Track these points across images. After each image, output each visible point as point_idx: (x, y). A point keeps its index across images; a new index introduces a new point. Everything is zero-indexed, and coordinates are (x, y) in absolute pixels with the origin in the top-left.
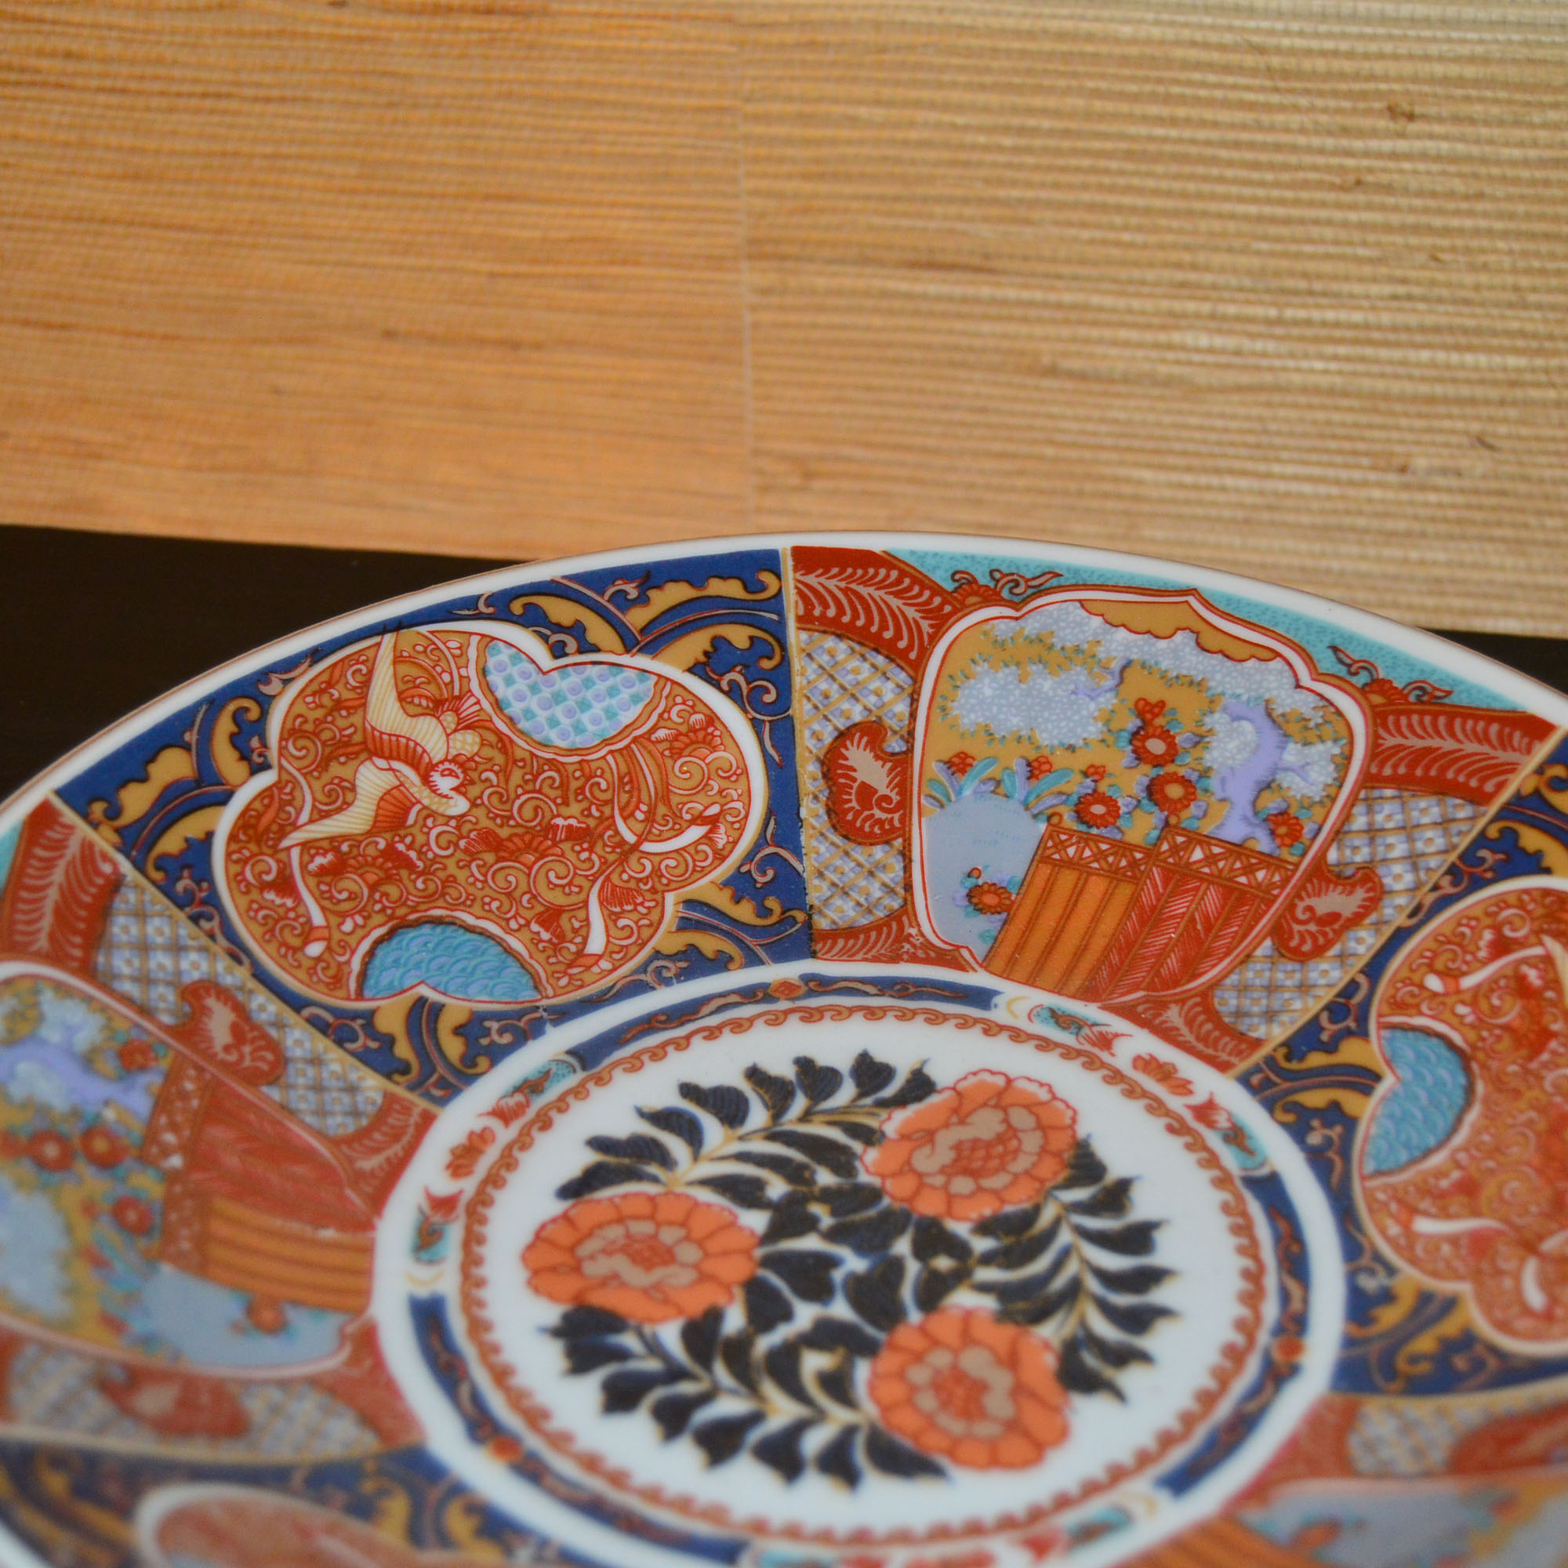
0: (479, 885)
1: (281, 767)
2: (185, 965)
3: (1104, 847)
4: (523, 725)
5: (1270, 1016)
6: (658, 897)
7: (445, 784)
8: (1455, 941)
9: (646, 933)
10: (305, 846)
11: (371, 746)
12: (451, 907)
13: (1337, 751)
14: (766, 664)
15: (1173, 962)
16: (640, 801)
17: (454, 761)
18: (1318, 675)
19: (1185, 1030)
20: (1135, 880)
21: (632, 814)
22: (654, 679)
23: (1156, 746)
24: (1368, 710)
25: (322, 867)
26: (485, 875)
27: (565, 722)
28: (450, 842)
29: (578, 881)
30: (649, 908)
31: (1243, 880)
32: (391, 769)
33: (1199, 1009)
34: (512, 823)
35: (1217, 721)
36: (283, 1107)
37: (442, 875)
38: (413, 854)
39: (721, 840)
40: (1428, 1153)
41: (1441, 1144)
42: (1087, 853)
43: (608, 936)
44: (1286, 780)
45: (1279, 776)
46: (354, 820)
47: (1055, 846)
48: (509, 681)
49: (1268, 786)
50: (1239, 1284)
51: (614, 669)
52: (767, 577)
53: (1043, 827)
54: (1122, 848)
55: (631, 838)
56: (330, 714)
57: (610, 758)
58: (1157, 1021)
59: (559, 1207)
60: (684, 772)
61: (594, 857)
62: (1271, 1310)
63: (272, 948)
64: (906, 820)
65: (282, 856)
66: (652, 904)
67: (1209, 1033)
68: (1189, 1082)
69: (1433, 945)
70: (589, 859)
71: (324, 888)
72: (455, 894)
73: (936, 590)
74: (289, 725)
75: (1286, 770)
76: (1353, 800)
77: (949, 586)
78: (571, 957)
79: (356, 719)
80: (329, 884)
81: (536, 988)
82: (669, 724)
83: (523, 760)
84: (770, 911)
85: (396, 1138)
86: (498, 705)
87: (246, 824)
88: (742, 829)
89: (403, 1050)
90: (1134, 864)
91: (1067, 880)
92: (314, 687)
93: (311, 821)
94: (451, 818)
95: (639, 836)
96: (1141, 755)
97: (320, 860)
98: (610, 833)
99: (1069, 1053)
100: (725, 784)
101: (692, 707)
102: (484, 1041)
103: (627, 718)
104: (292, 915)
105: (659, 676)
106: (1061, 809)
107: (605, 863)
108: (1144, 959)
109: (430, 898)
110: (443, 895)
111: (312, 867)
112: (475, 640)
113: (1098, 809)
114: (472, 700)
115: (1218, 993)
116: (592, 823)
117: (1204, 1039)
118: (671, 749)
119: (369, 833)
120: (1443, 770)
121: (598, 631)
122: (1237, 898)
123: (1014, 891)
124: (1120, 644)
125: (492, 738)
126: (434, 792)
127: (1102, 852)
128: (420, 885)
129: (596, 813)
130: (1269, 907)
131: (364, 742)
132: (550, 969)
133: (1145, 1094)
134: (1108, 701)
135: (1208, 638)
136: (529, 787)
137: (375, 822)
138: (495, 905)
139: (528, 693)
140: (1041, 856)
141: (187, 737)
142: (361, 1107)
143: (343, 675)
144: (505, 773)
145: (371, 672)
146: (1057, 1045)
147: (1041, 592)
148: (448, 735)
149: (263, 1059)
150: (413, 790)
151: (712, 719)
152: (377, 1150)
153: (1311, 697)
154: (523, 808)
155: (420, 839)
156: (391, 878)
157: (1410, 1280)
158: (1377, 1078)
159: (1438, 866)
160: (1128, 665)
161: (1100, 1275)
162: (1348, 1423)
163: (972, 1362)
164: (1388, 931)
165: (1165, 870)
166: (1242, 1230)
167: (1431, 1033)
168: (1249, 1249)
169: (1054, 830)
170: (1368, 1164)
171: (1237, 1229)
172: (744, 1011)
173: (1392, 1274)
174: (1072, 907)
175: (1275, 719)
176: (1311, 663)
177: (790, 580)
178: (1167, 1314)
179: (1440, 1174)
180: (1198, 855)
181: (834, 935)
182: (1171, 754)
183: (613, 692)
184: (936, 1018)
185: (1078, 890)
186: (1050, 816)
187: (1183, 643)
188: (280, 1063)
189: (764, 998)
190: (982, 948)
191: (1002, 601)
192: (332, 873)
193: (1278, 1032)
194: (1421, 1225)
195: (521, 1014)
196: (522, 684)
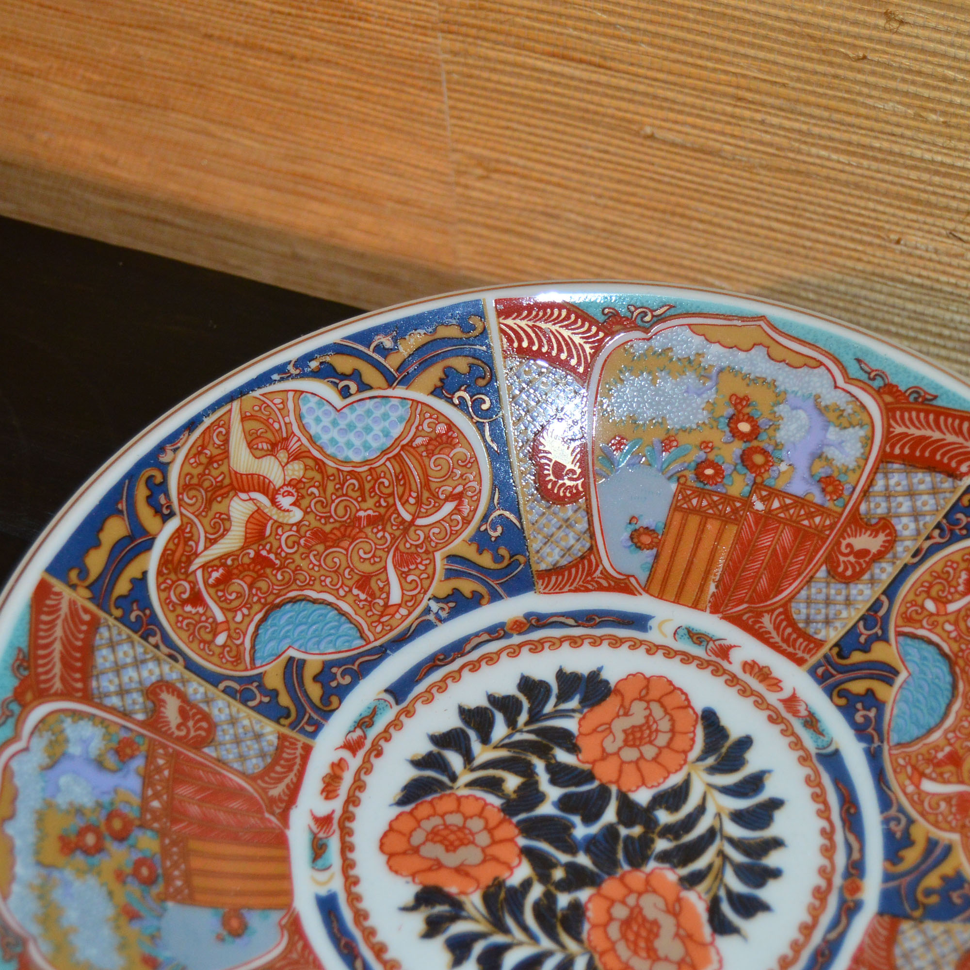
0: (316, 568)
1: (182, 514)
2: (145, 674)
3: (715, 498)
4: (330, 450)
5: (827, 622)
6: (431, 556)
7: (286, 502)
8: (942, 577)
9: (426, 583)
10: (204, 567)
11: (235, 484)
12: (301, 589)
13: (862, 433)
14: (482, 383)
15: (764, 582)
16: (411, 490)
17: (289, 484)
18: (848, 379)
19: (774, 634)
20: (736, 521)
21: (407, 501)
22: (410, 402)
23: (745, 427)
24: (882, 405)
25: (217, 579)
26: (319, 561)
27: (357, 442)
28: (294, 542)
29: (379, 553)
30: (426, 565)
31: (806, 523)
32: (251, 499)
33: (782, 617)
34: (332, 520)
35: (782, 409)
36: (219, 760)
37: (293, 566)
38: (272, 556)
39: (466, 509)
40: (930, 731)
41: (938, 726)
42: (705, 503)
43: (402, 589)
44: (831, 453)
45: (825, 449)
46: (232, 541)
47: (684, 498)
48: (318, 420)
49: (820, 456)
50: (820, 841)
51: (384, 401)
52: (475, 320)
53: (674, 486)
54: (727, 499)
55: (408, 517)
56: (206, 468)
57: (388, 464)
58: (757, 627)
59: (397, 810)
60: (437, 465)
61: (387, 535)
62: (841, 859)
63: (195, 645)
64: (585, 485)
65: (191, 578)
66: (427, 562)
67: (790, 635)
68: (780, 681)
69: (930, 579)
70: (384, 536)
71: (220, 594)
72: (302, 578)
73: (593, 321)
74: (182, 483)
75: (828, 445)
76: (875, 471)
77: (601, 318)
78: (381, 609)
79: (224, 468)
80: (223, 591)
81: (362, 637)
82: (423, 433)
83: (333, 475)
84: (503, 557)
85: (290, 769)
86: (311, 439)
87: (165, 560)
88: (478, 500)
89: (285, 699)
90: (735, 511)
91: (694, 521)
92: (194, 451)
93: (206, 548)
94: (293, 525)
95: (413, 515)
96: (736, 434)
97: (215, 575)
98: (395, 516)
99: (703, 664)
100: (464, 470)
101: (437, 419)
102: (334, 684)
103: (396, 432)
104: (204, 618)
105: (413, 400)
106: (686, 473)
107: (394, 538)
108: (747, 579)
109: (288, 585)
110: (295, 580)
111: (211, 581)
112: (291, 394)
113: (709, 472)
114: (295, 439)
115: (793, 605)
116: (382, 511)
117: (786, 640)
118: (427, 450)
119: (243, 548)
120: (934, 453)
121: (370, 375)
122: (802, 535)
123: (660, 532)
124: (715, 355)
125: (311, 463)
126: (280, 509)
127: (715, 502)
128: (280, 577)
129: (384, 504)
130: (824, 543)
131: (231, 484)
132: (369, 620)
133: (753, 693)
134: (711, 395)
135: (776, 351)
136: (340, 493)
137: (246, 538)
138: (328, 580)
139: (331, 427)
140: (675, 508)
141: (120, 506)
142: (266, 749)
143: (211, 437)
144: (323, 487)
145: (228, 433)
146: (695, 658)
147: (661, 319)
148: (283, 467)
149: (201, 728)
150: (266, 511)
151: (451, 426)
152: (280, 780)
153: (843, 394)
154: (337, 509)
155: (276, 544)
156: (261, 576)
157: (923, 829)
158: (896, 673)
159: (931, 521)
160: (721, 371)
161: (732, 841)
162: (892, 939)
163: (652, 907)
164: (900, 564)
165: (756, 513)
166: (819, 797)
167: (930, 642)
168: (824, 813)
169: (683, 487)
170: (894, 738)
171: (816, 797)
172: (493, 647)
173: (911, 822)
174: (698, 541)
175: (821, 409)
176: (844, 370)
177: (493, 322)
178: (776, 873)
179: (937, 748)
180: (776, 504)
181: (546, 574)
182: (755, 433)
183: (385, 416)
184: (616, 643)
185: (702, 529)
186: (679, 477)
187: (758, 354)
188: (213, 726)
189: (506, 635)
190: (643, 577)
191: (636, 328)
192: (224, 582)
193: (832, 635)
194: (928, 786)
195: (352, 660)
196: (326, 421)
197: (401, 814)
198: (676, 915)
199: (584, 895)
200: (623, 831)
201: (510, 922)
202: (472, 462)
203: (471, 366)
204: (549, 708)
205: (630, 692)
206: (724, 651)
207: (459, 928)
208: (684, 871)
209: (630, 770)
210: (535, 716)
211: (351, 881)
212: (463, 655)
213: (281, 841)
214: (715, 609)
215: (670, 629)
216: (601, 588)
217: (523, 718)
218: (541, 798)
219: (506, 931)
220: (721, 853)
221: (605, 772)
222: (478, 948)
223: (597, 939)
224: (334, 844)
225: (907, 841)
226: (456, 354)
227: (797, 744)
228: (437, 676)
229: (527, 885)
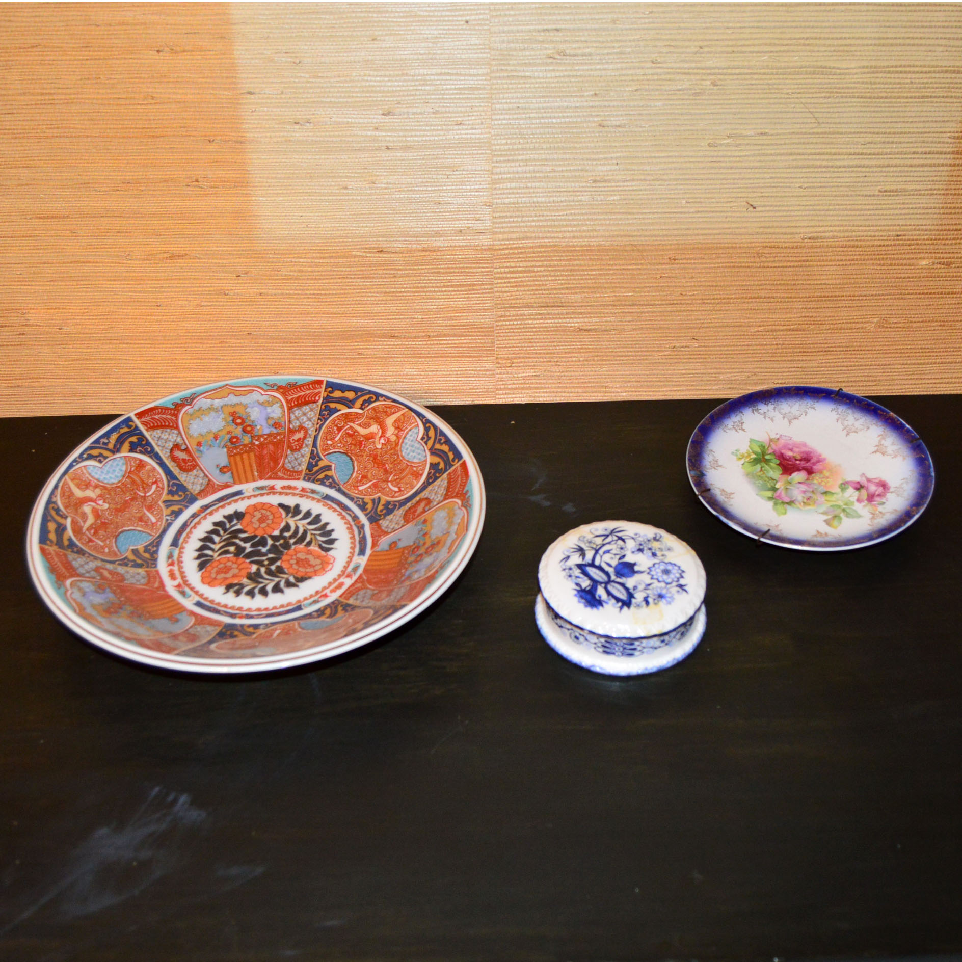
0: (123, 520)
1: (70, 516)
2: (91, 565)
3: (241, 447)
4: (106, 482)
5: (299, 464)
6: (157, 504)
7: (100, 502)
8: (328, 432)
9: (161, 512)
10: (87, 530)
11: (81, 502)
12: (122, 528)
13: (278, 405)
14: (144, 443)
15: (272, 464)
16: (139, 486)
17: (98, 497)
18: (265, 391)
19: (284, 476)
20: (252, 451)
21: (139, 489)
22: (123, 458)
23: (239, 421)
24: (280, 393)
26: (122, 518)
27: (113, 476)
28: (111, 514)
29: (140, 509)
31: (275, 440)
32: (89, 505)
33: (284, 470)
34: (119, 504)
35: (248, 410)
36: (131, 583)
37: (115, 522)
38: (106, 521)
39: (160, 485)
40: (352, 475)
41: (353, 472)
42: (238, 450)
43: (154, 517)
44: (272, 415)
45: (269, 415)
46: (91, 520)
47: (231, 452)
48: (96, 473)
49: (268, 419)
50: (339, 517)
51: (114, 460)
52: (131, 423)
53: (225, 450)
54: (245, 446)
55: (143, 495)
56: (69, 499)
57: (127, 480)
58: (278, 477)
59: (200, 573)
60: (143, 474)
61: (139, 502)
62: (349, 518)
63: (100, 554)
64: (196, 462)
65: (85, 534)
66: (157, 506)
67: (290, 474)
68: (295, 486)
69: (325, 435)
72: (120, 525)
73: (171, 409)
74: (64, 506)
75: (269, 413)
76: (289, 414)
77: (173, 407)
78: (151, 525)
79: (74, 497)
80: (98, 536)
81: (151, 535)
82: (133, 466)
83: (111, 489)
84: (181, 495)
85: (155, 578)
86: (98, 480)
87: (74, 531)
88: (163, 481)
89: (139, 561)
90: (250, 448)
91: (238, 457)
92: (62, 495)
93: (84, 524)
94: (107, 509)
95: (144, 493)
96: (237, 424)
97: (92, 531)
98: (138, 496)
99: (268, 494)
100: (153, 473)
101: (135, 460)
102: (151, 551)
103: (124, 469)
104: (97, 545)
105: (124, 456)
106: (227, 444)
107: (142, 503)
108: (266, 465)
109: (117, 528)
110: (118, 526)
111: (92, 534)
112: (83, 468)
113: (235, 440)
114: (92, 482)
115: (285, 466)
116: (133, 495)
117: (289, 476)
118: (137, 471)
119: (96, 521)
120: (305, 399)
121: (106, 453)
122: (278, 445)
123: (229, 466)
124: (217, 403)
125: (101, 488)
126: (100, 505)
128: (113, 526)
129: (133, 493)
130: (284, 443)
132: (150, 530)
133: (290, 493)
134: (223, 416)
135: (238, 393)
136: (116, 494)
137: (95, 518)
138: (129, 523)
139: (101, 474)
140: (229, 456)
141: (48, 519)
142: (144, 576)
143: (64, 489)
144: (110, 494)
145: (69, 486)
146: (264, 494)
147: (193, 399)
148: (93, 492)
149: (119, 576)
150: (96, 507)
151: (141, 461)
152: (155, 582)
153: (266, 396)
154: (118, 499)
155: (105, 517)
156: (106, 528)
157: (367, 499)
158: (331, 466)
159: (315, 419)
160: (222, 407)
161: (313, 530)
162: (379, 526)
163: (301, 556)
164: (313, 437)
165: (258, 446)
166: (330, 508)
167: (335, 452)
168: (335, 510)
169: (228, 449)
170: (342, 483)
171: (329, 508)
172: (197, 520)
173: (363, 499)
174: (243, 463)
175: (261, 404)
176: (262, 389)
177: (137, 422)
178: (333, 531)
179: (357, 478)
180: (262, 440)
181: (199, 493)
182: (243, 421)
183: (118, 465)
184: (236, 501)
185: (242, 459)
186: (225, 446)
187: (231, 397)
188: (122, 576)
189: (198, 515)
190: (231, 481)
191: (187, 405)
192: (96, 533)
193: (304, 467)
194: (361, 488)
195: (153, 542)
196: (99, 473)
197: (203, 573)
198: (311, 554)
199: (278, 563)
200: (278, 544)
201: (261, 580)
202: (154, 469)
203: (138, 438)
204: (228, 526)
205: (251, 511)
206: (272, 488)
207: (246, 589)
208: (305, 543)
209: (267, 529)
210: (225, 530)
211: (201, 596)
212: (188, 526)
213: (169, 597)
214: (261, 479)
215: (250, 490)
216: (220, 490)
217: (222, 532)
218: (244, 548)
219: (262, 583)
220: (312, 534)
221: (260, 533)
222: (256, 591)
223: (291, 571)
224: (187, 590)
225: (365, 504)
226: (131, 436)
227: (313, 499)
228: (184, 535)
229: (258, 569)
